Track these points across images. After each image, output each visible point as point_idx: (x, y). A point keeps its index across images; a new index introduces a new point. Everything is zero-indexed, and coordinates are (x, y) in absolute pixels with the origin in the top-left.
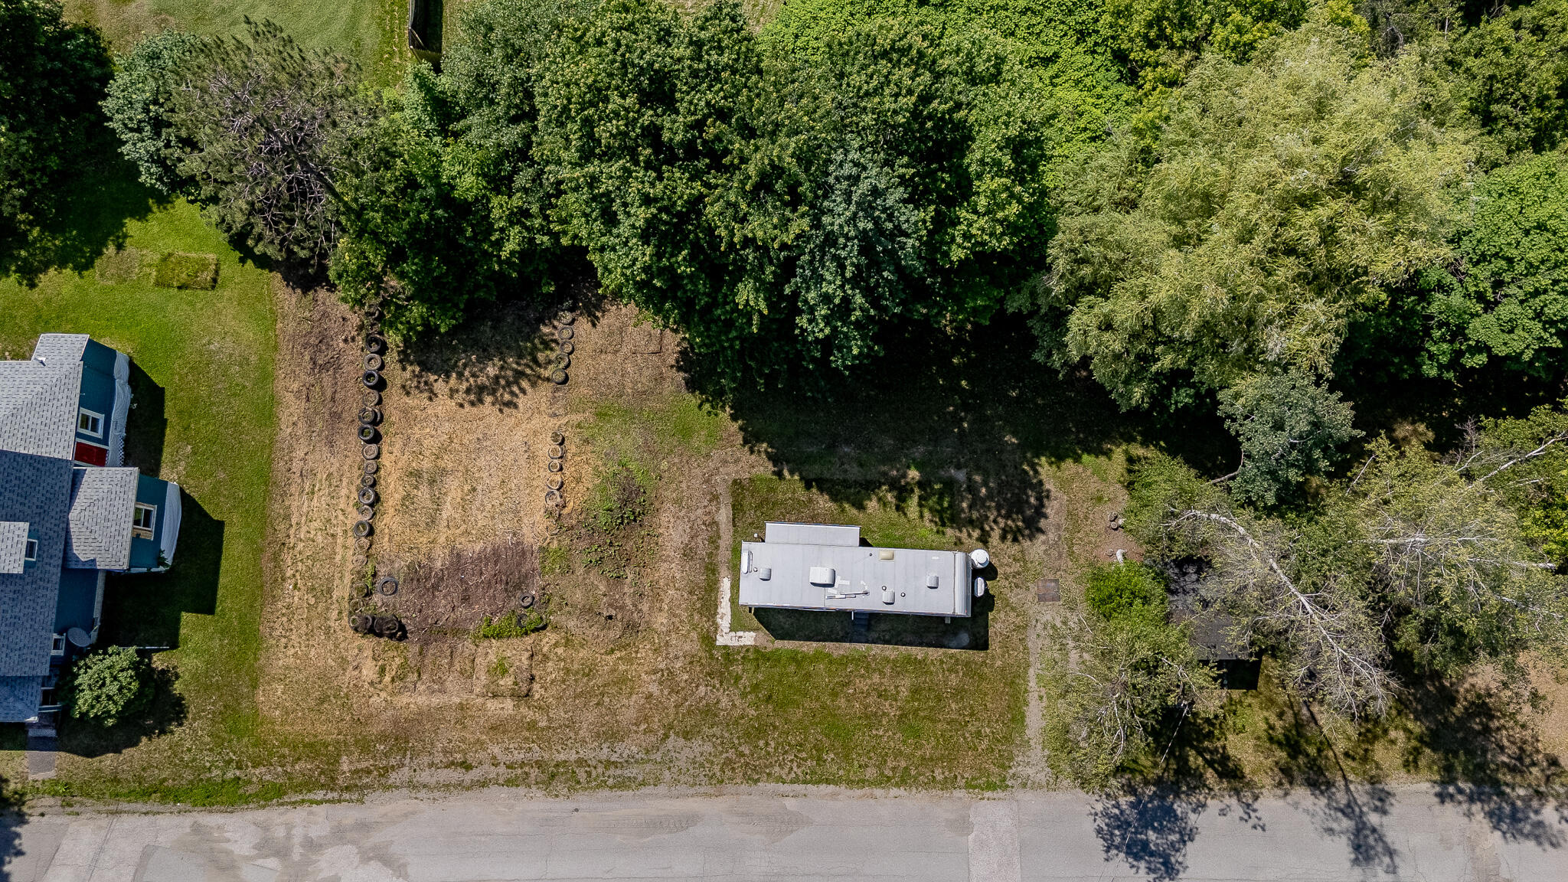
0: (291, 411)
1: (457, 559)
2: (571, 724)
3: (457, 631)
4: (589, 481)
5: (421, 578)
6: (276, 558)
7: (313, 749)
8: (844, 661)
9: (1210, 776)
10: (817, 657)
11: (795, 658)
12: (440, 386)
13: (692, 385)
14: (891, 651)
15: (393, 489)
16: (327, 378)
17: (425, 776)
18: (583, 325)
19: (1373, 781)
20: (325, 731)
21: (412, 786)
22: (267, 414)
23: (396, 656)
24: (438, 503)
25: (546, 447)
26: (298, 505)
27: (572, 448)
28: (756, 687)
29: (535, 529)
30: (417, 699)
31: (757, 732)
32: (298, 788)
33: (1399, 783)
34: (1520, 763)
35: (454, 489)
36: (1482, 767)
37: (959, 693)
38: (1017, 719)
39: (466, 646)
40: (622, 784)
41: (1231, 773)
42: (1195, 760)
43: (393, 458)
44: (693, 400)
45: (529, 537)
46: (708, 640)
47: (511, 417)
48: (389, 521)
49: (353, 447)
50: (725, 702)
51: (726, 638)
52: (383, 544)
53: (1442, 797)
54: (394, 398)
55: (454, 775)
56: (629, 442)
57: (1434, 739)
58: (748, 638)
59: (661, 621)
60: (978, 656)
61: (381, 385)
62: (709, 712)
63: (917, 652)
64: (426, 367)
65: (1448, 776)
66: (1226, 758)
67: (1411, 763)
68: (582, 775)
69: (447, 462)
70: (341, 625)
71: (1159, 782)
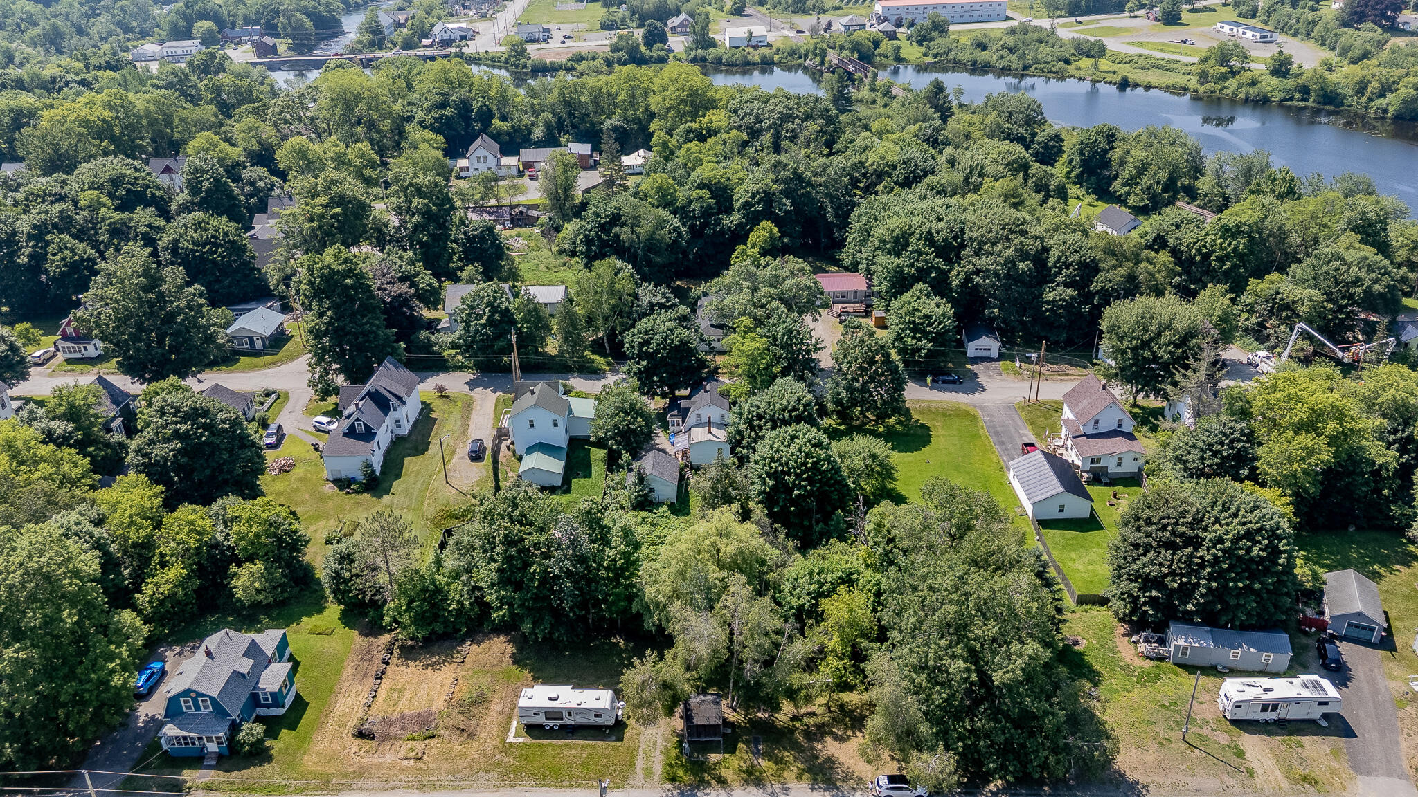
0: (348, 671)
1: (403, 717)
2: (438, 769)
3: (397, 738)
4: (465, 690)
5: (386, 722)
6: (327, 716)
7: (321, 776)
8: (560, 746)
9: (713, 783)
10: (549, 745)
11: (539, 746)
12: (411, 664)
13: (514, 663)
14: (580, 742)
15: (382, 693)
16: (366, 664)
17: (369, 786)
18: (474, 646)
19: (783, 784)
20: (330, 769)
21: (361, 789)
22: (338, 672)
23: (367, 744)
24: (400, 699)
25: (450, 681)
26: (341, 701)
27: (460, 682)
28: (521, 755)
29: (439, 705)
30: (375, 759)
31: (517, 770)
32: (310, 790)
33: (793, 784)
34: (846, 778)
35: (407, 694)
36: (829, 779)
37: (609, 756)
38: (633, 765)
39: (400, 742)
40: (454, 788)
41: (722, 781)
42: (707, 778)
43: (386, 684)
44: (514, 667)
45: (434, 708)
46: (504, 741)
47: (437, 673)
48: (379, 702)
49: (371, 682)
50: (506, 760)
51: (511, 739)
52: (374, 710)
53: (812, 789)
54: (391, 669)
55: (381, 785)
56: (484, 681)
57: (809, 770)
58: (521, 740)
59: (483, 735)
60: (618, 744)
61: (387, 663)
62: (498, 764)
63: (593, 743)
64: (407, 659)
65: (815, 781)
66: (720, 777)
67: (799, 777)
68: (438, 784)
69: (407, 687)
70: (347, 734)
71: (691, 785)
